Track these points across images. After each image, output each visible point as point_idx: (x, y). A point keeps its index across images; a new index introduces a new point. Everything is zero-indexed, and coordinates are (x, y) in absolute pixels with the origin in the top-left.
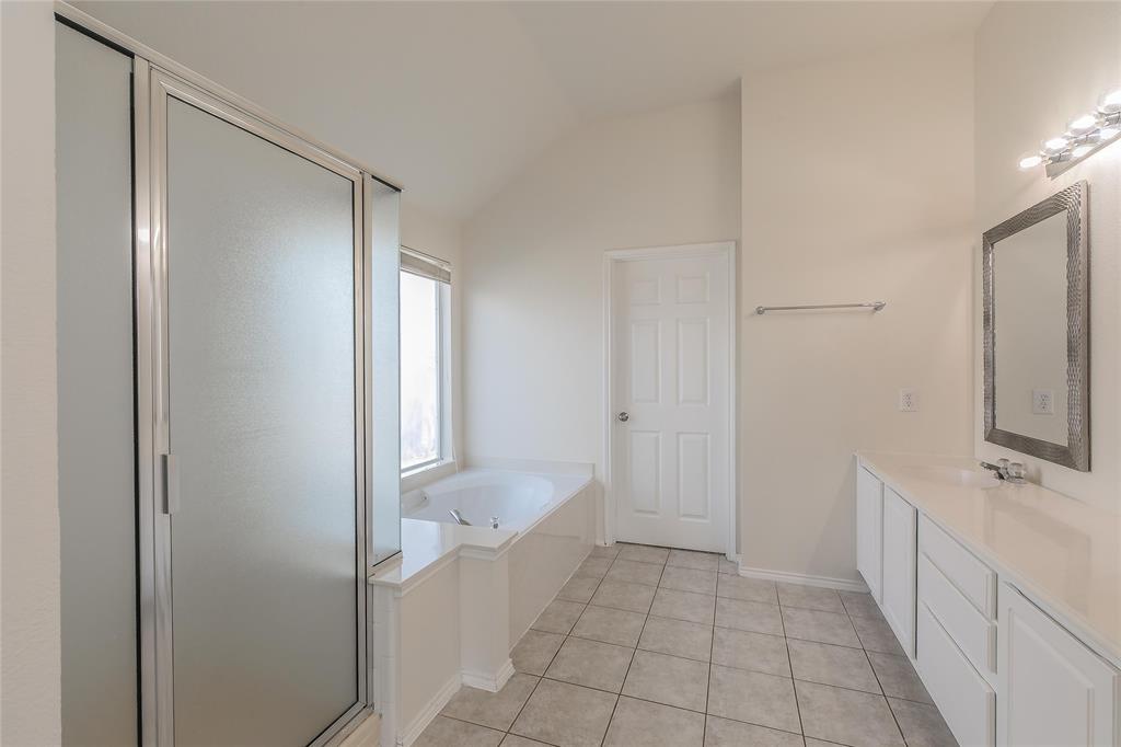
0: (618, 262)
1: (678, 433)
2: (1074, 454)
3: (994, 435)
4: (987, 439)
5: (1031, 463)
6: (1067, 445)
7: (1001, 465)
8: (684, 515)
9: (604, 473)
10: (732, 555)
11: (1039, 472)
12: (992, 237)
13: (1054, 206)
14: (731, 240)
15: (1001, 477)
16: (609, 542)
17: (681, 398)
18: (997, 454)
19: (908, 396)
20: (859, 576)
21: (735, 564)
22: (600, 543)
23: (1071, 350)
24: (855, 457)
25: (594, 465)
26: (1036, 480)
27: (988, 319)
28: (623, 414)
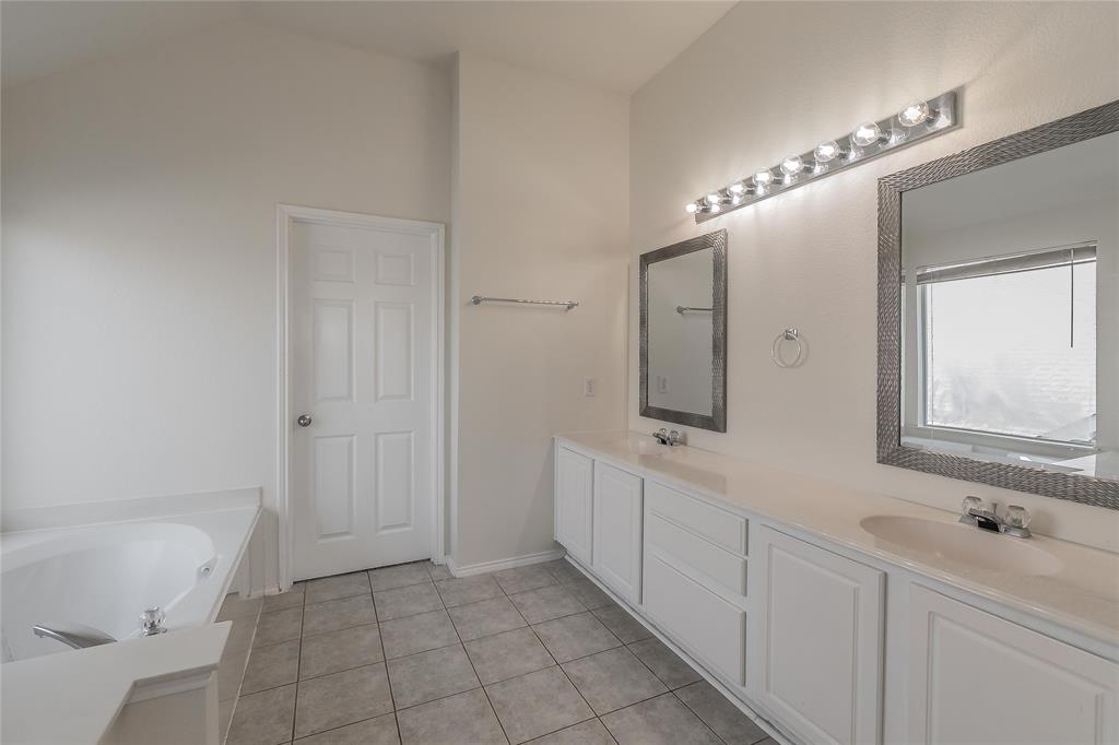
0: (295, 221)
1: (377, 434)
2: (715, 422)
3: (646, 412)
4: (642, 414)
5: (680, 429)
6: (711, 415)
7: (661, 433)
8: (385, 528)
9: (279, 498)
10: (439, 558)
11: (685, 436)
12: (646, 260)
13: (702, 243)
14: (441, 222)
15: (664, 442)
16: (286, 585)
17: (381, 394)
18: (656, 425)
19: (590, 383)
20: (558, 546)
21: (445, 568)
22: (272, 591)
23: (715, 347)
24: (553, 439)
25: (261, 491)
26: (684, 442)
27: (643, 322)
28: (303, 417)
